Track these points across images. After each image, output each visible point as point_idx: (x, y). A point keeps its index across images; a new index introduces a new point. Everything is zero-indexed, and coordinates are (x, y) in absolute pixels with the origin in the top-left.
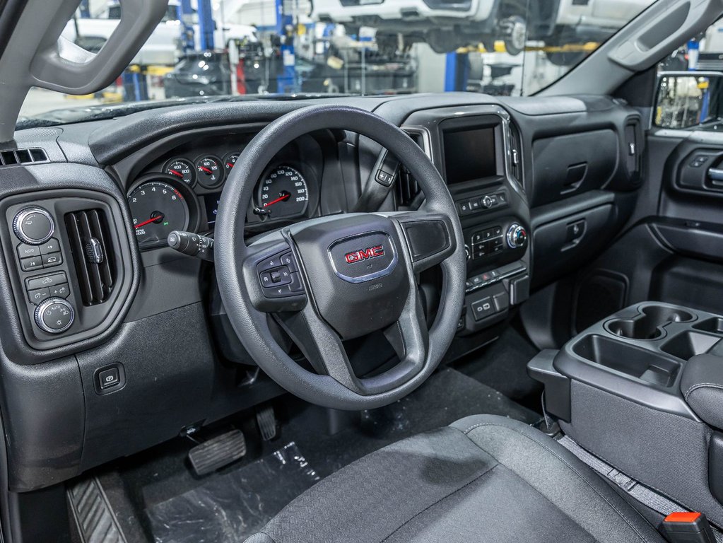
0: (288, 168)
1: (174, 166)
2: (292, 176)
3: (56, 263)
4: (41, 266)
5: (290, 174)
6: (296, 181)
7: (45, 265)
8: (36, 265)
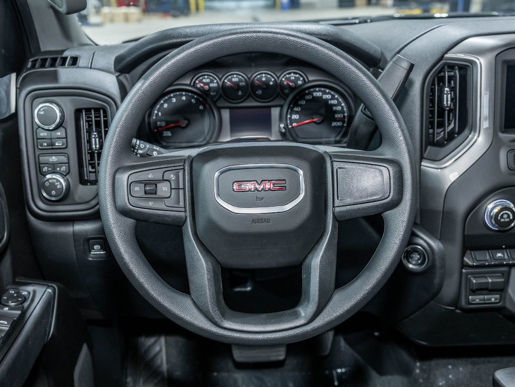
0: (327, 91)
1: (203, 79)
2: (331, 100)
3: (61, 147)
4: (51, 147)
5: (328, 97)
6: (335, 105)
7: (54, 147)
8: (47, 146)
